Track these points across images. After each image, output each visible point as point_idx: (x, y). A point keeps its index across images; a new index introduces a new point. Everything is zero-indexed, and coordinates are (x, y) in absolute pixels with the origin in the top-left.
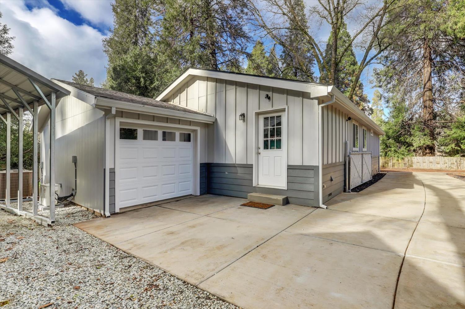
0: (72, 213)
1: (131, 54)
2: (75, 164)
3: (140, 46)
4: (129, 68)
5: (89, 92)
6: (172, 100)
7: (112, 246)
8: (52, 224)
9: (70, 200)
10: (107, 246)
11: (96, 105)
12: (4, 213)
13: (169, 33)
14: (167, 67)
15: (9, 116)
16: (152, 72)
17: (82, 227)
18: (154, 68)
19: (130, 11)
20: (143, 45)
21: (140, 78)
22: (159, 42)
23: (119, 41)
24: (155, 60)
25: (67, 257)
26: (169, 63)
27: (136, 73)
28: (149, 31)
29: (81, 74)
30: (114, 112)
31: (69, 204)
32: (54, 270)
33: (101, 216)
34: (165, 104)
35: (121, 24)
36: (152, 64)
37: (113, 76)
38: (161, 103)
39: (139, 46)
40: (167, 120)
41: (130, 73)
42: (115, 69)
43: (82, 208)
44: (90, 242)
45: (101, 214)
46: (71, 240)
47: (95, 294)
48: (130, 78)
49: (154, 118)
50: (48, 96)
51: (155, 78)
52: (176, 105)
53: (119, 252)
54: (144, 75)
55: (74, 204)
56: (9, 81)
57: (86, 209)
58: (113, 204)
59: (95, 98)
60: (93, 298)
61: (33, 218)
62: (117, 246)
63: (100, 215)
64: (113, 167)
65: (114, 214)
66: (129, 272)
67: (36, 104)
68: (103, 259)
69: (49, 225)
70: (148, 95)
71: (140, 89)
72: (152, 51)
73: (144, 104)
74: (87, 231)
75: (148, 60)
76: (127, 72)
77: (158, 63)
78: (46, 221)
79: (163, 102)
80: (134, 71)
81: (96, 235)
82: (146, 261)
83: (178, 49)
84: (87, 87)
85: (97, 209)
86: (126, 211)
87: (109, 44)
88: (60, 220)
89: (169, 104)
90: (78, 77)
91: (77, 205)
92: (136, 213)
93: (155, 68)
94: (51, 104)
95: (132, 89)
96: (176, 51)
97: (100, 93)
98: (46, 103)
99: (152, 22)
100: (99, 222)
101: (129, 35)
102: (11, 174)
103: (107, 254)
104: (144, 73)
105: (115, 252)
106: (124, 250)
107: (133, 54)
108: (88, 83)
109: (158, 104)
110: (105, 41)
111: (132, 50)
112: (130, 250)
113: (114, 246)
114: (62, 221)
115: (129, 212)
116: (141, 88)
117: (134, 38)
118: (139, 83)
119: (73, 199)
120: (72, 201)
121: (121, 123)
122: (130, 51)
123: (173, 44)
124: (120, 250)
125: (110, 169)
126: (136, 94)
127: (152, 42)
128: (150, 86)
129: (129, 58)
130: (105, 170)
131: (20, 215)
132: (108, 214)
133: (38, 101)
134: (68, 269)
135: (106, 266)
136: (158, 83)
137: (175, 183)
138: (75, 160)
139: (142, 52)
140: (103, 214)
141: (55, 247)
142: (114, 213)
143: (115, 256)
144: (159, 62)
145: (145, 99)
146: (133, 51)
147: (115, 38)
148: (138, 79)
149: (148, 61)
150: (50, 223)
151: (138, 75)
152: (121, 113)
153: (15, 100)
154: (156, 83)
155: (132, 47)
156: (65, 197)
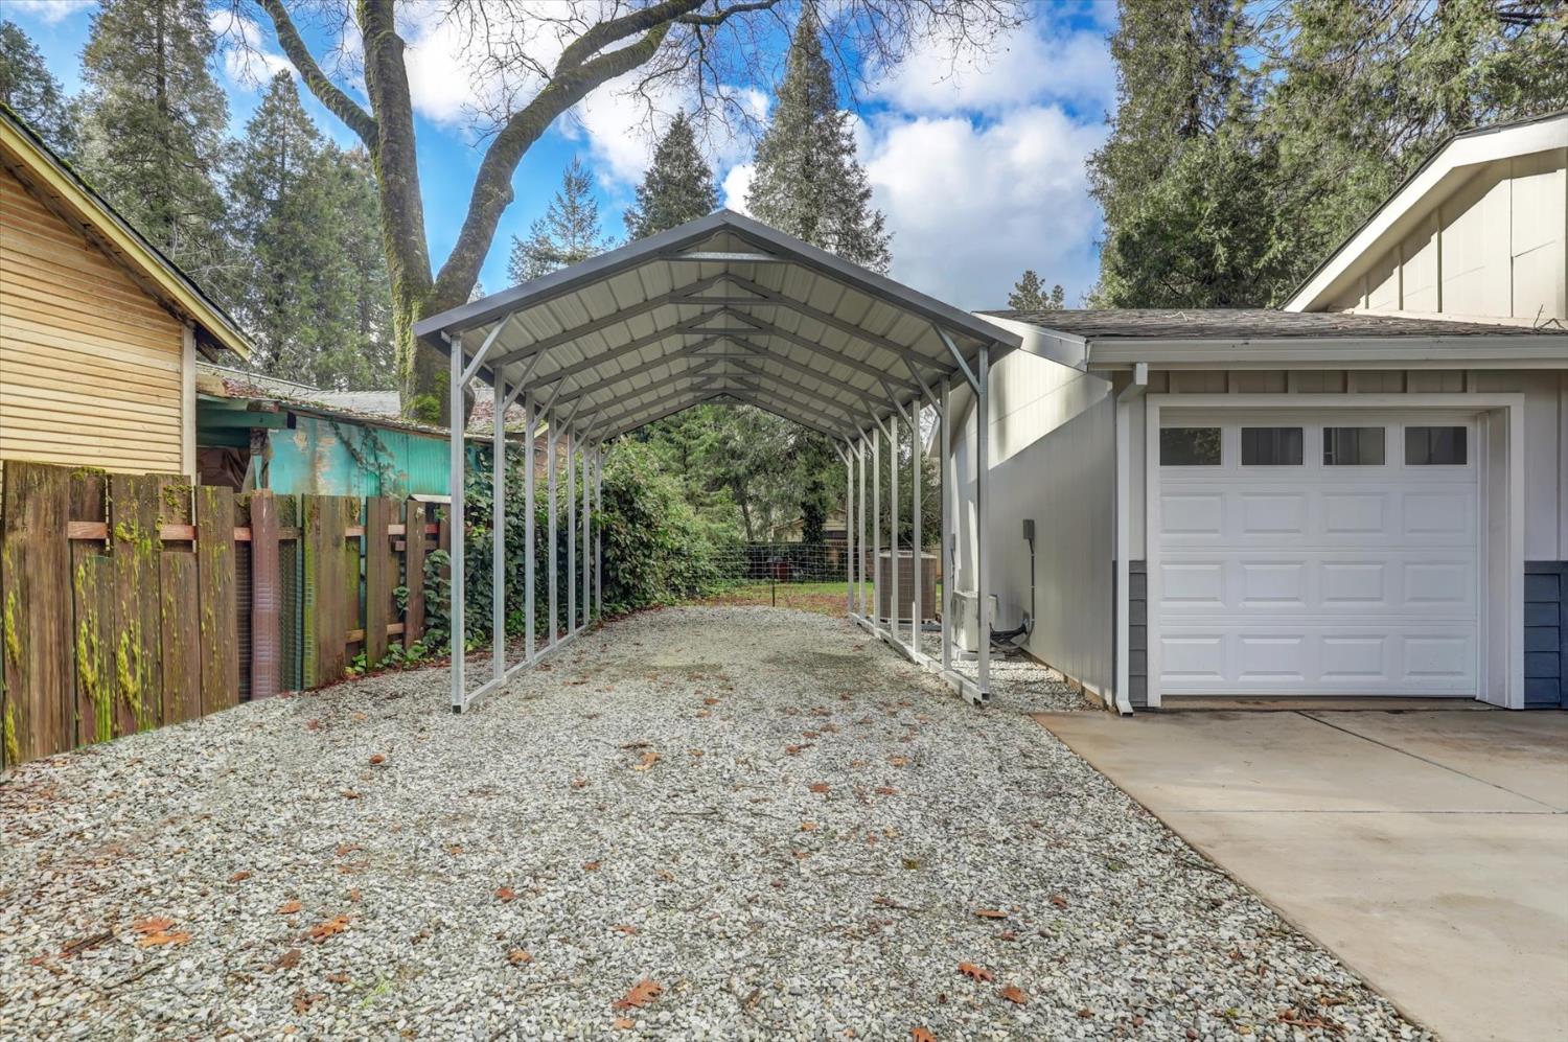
0: (1026, 683)
1: (1178, 171)
2: (1031, 541)
3: (1209, 131)
4: (1170, 222)
5: (1066, 329)
6: (1363, 299)
7: (1147, 814)
8: (983, 701)
9: (1018, 644)
10: (1131, 807)
11: (1088, 364)
12: (889, 651)
13: (1329, 34)
14: (1326, 171)
15: (894, 421)
16: (1260, 211)
17: (1055, 729)
18: (1264, 194)
19: (1169, 27)
20: (1218, 126)
21: (1213, 245)
22: (1286, 90)
23: (1136, 145)
24: (1268, 164)
25: (1024, 801)
26: (1334, 153)
27: (1197, 231)
28: (1242, 67)
29: (1030, 281)
30: (1141, 378)
31: (1014, 655)
32: (999, 828)
33: (1106, 707)
34: (1328, 319)
35: (1138, 88)
36: (1255, 183)
37: (1120, 264)
38: (1309, 321)
39: (1205, 133)
40: (1343, 379)
41: (1175, 238)
42: (1125, 242)
43: (1050, 670)
44: (1080, 779)
45: (1105, 702)
46: (1030, 757)
47: (1107, 944)
48: (1175, 257)
49: (1283, 380)
50: (972, 360)
51: (1272, 231)
52: (1380, 314)
53: (1172, 839)
54: (1226, 231)
55: (1029, 657)
56: (897, 341)
57: (1062, 679)
58: (1139, 676)
59: (1087, 342)
60: (1106, 953)
61: (942, 675)
62: (1163, 820)
63: (1101, 704)
64: (1140, 558)
65: (1142, 710)
66: (1215, 925)
67: (946, 384)
68: (1122, 845)
69: (977, 702)
70: (1243, 300)
71: (1214, 284)
72: (1255, 134)
73: (1245, 333)
74: (1071, 743)
75: (1241, 170)
76: (1165, 237)
77: (1280, 173)
78: (970, 690)
79: (1320, 315)
80: (1192, 226)
81: (1096, 764)
82: (1277, 911)
83: (1376, 80)
84: (1058, 316)
85: (1093, 682)
86: (1184, 710)
87: (1105, 166)
88: (998, 693)
89: (1346, 316)
90: (1020, 294)
91: (1038, 661)
92: (1217, 724)
93: (1271, 192)
94: (978, 380)
95: (1183, 291)
96: (1363, 97)
97: (1095, 327)
98: (966, 379)
99: (1252, 28)
100: (1103, 724)
101: (1168, 112)
102: (899, 559)
103: (1135, 833)
104: (1226, 224)
105: (1159, 837)
106: (1190, 839)
107: (1186, 168)
108: (1047, 303)
109: (1299, 324)
110: (1091, 162)
111: (1180, 159)
112: (1210, 846)
113: (1153, 816)
114: (1003, 696)
115: (1193, 714)
116: (1215, 279)
117: (1187, 113)
118: (1210, 264)
119: (1027, 641)
120: (1025, 647)
121: (1165, 412)
122: (1174, 161)
123: (1348, 71)
124: (1175, 834)
125: (1132, 563)
126: (1198, 307)
127: (1255, 101)
128: (1250, 265)
129: (1169, 191)
130: (1115, 564)
131: (918, 663)
132: (1124, 705)
133: (949, 378)
134: (1030, 837)
135: (1134, 872)
136: (1285, 247)
137: (1383, 637)
138: (1029, 528)
139: (1218, 149)
140: (1109, 703)
141: (996, 765)
142: (1143, 705)
143: (1159, 850)
144: (1286, 164)
145: (1246, 318)
146: (1186, 158)
147: (1124, 139)
148: (1204, 252)
149: (1243, 175)
150: (980, 698)
151: (1203, 237)
152: (1165, 380)
153: (905, 383)
154: (1277, 248)
155: (1178, 147)
156: (1006, 634)
